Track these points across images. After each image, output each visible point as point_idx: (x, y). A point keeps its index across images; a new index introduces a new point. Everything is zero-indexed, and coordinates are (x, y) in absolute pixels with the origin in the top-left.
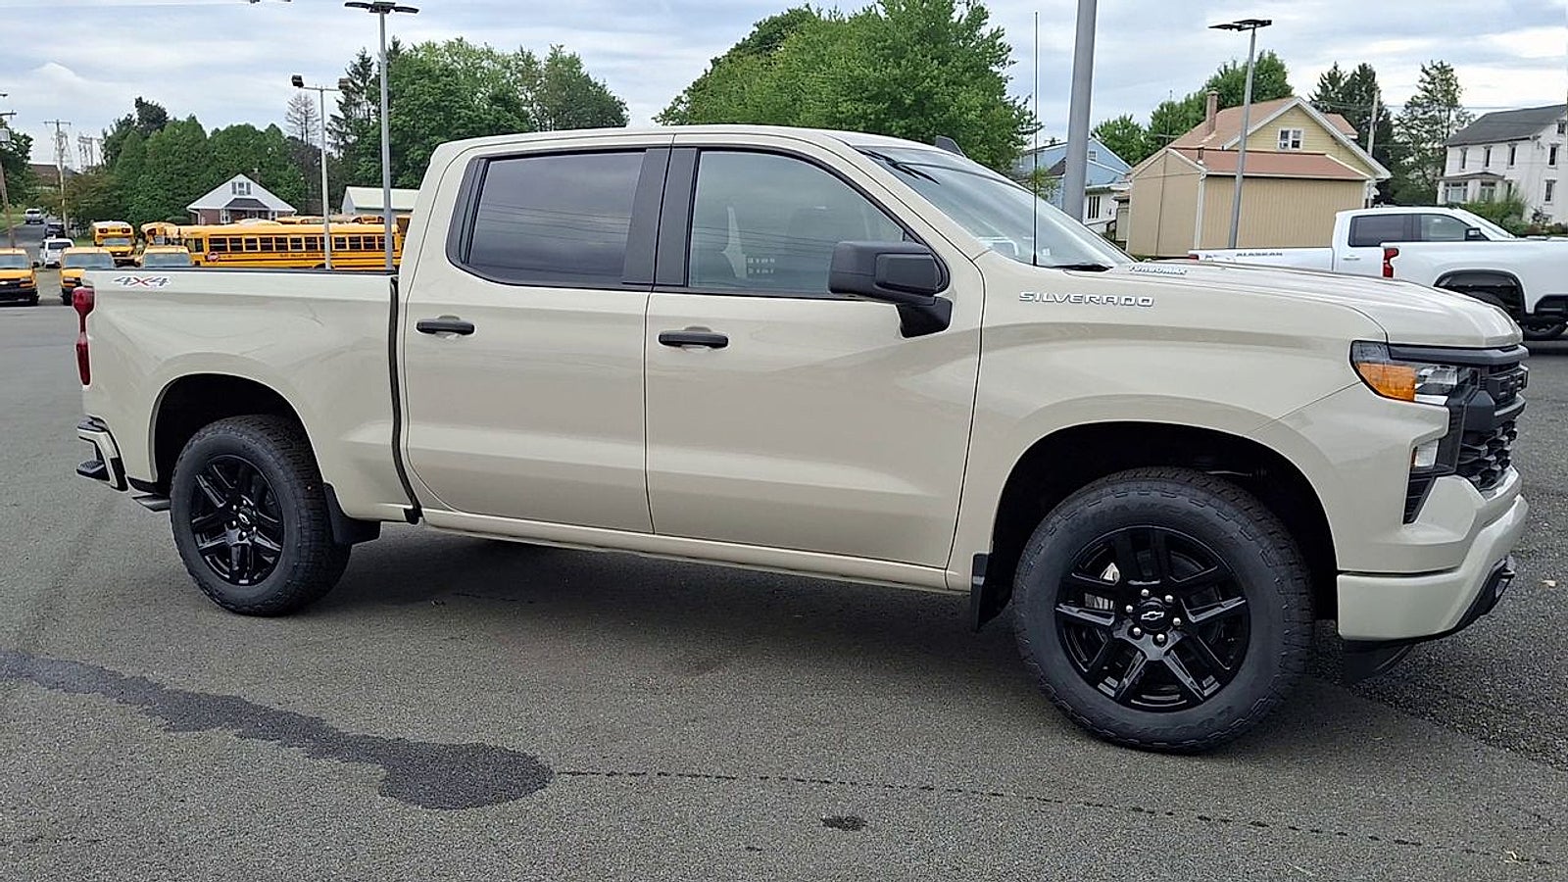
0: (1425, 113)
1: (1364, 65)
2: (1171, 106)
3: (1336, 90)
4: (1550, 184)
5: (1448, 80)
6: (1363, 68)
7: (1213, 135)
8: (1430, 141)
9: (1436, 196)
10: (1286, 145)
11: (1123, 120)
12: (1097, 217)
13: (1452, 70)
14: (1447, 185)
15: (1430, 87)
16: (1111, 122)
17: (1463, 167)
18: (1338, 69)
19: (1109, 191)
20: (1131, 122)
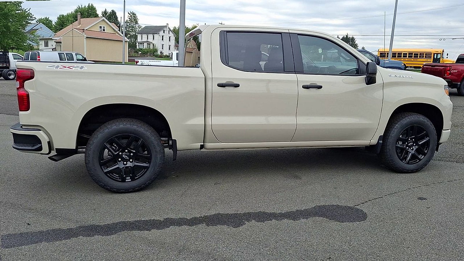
0: (130, 25)
1: (113, 10)
2: (63, 16)
3: (106, 16)
4: (163, 45)
5: (135, 17)
6: (113, 11)
7: (80, 25)
8: (132, 32)
9: (136, 46)
10: (101, 30)
11: (46, 18)
12: (48, 47)
13: (136, 14)
14: (139, 44)
15: (130, 18)
16: (42, 19)
17: (142, 39)
18: (107, 10)
19: (51, 39)
20: (49, 19)
